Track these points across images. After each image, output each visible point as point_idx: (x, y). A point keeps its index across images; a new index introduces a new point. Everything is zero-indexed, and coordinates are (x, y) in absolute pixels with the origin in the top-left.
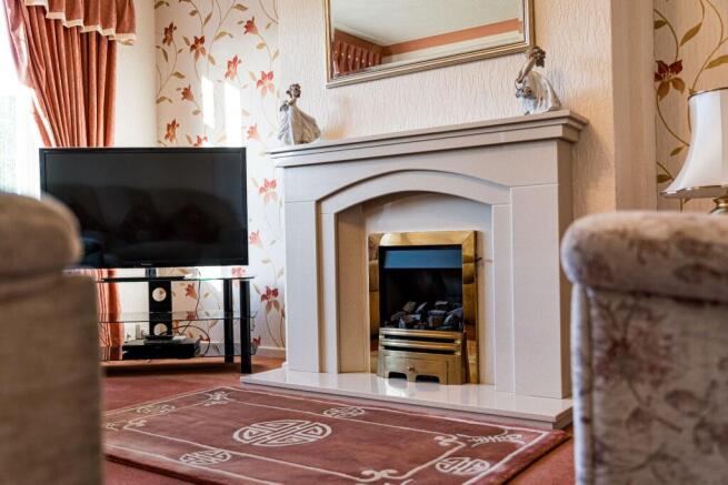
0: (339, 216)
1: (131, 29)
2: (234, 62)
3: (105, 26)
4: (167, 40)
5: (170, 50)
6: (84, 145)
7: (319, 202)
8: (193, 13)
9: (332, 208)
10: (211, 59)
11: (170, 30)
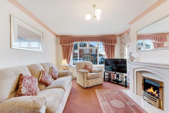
0: (137, 72)
1: (116, 43)
2: (129, 46)
3: (113, 44)
4: (122, 43)
5: (122, 44)
6: (111, 58)
7: (134, 69)
8: (124, 40)
9: (136, 71)
10: (126, 46)
11: (122, 42)
